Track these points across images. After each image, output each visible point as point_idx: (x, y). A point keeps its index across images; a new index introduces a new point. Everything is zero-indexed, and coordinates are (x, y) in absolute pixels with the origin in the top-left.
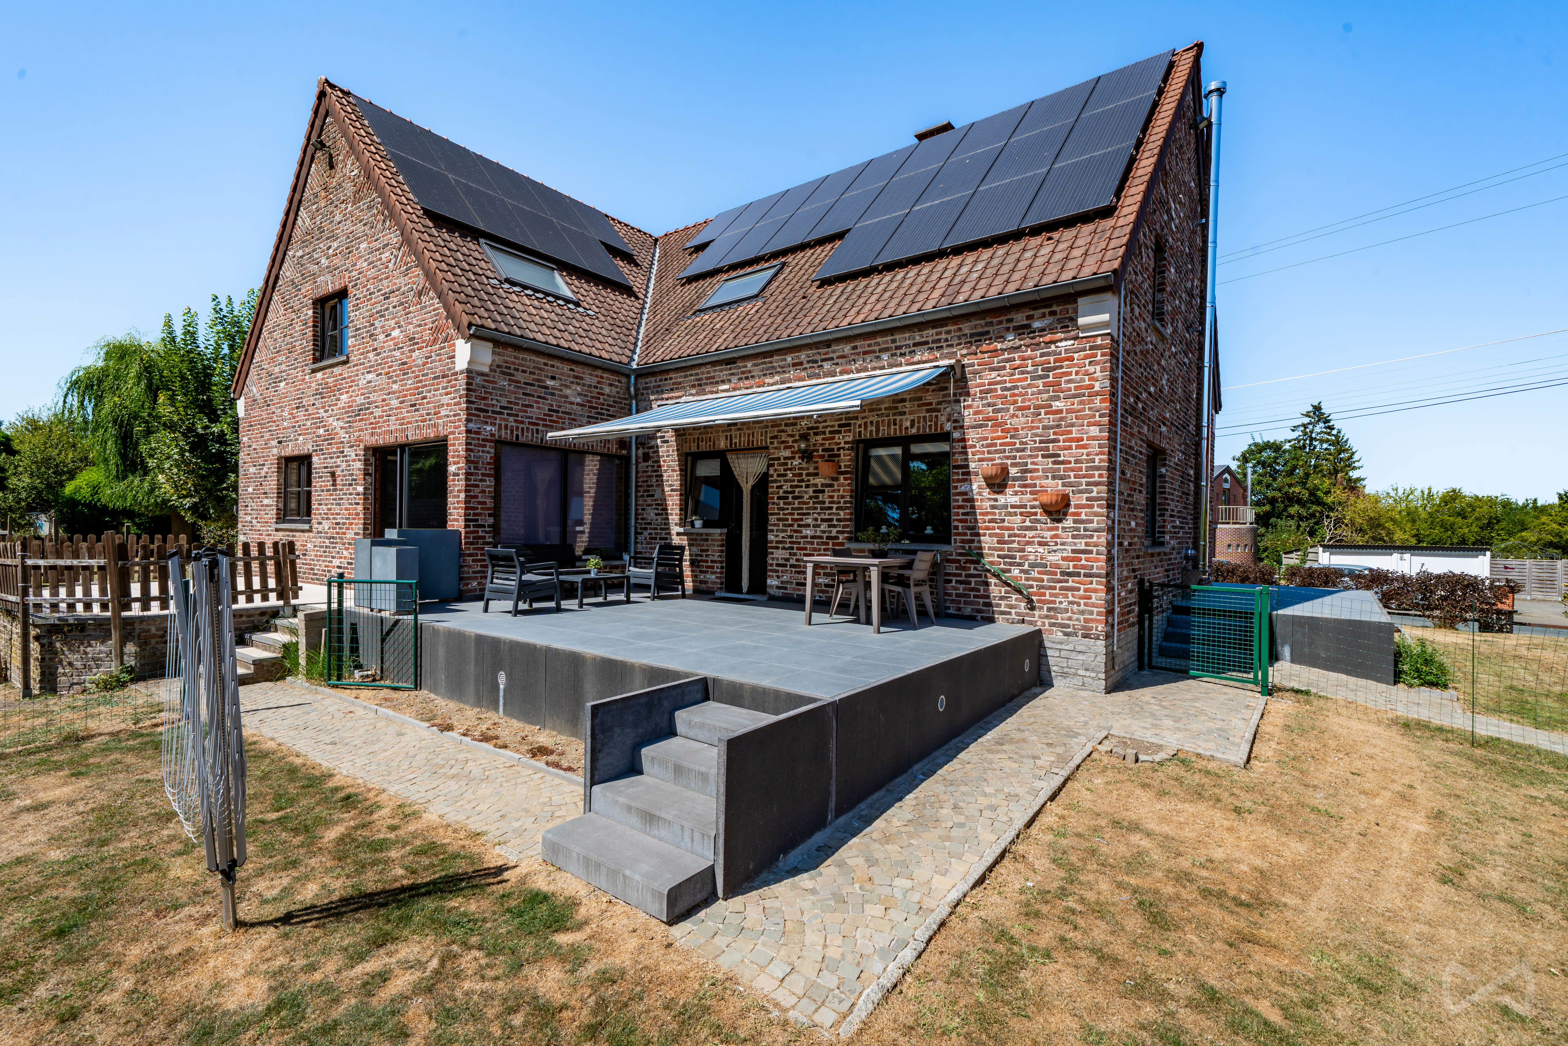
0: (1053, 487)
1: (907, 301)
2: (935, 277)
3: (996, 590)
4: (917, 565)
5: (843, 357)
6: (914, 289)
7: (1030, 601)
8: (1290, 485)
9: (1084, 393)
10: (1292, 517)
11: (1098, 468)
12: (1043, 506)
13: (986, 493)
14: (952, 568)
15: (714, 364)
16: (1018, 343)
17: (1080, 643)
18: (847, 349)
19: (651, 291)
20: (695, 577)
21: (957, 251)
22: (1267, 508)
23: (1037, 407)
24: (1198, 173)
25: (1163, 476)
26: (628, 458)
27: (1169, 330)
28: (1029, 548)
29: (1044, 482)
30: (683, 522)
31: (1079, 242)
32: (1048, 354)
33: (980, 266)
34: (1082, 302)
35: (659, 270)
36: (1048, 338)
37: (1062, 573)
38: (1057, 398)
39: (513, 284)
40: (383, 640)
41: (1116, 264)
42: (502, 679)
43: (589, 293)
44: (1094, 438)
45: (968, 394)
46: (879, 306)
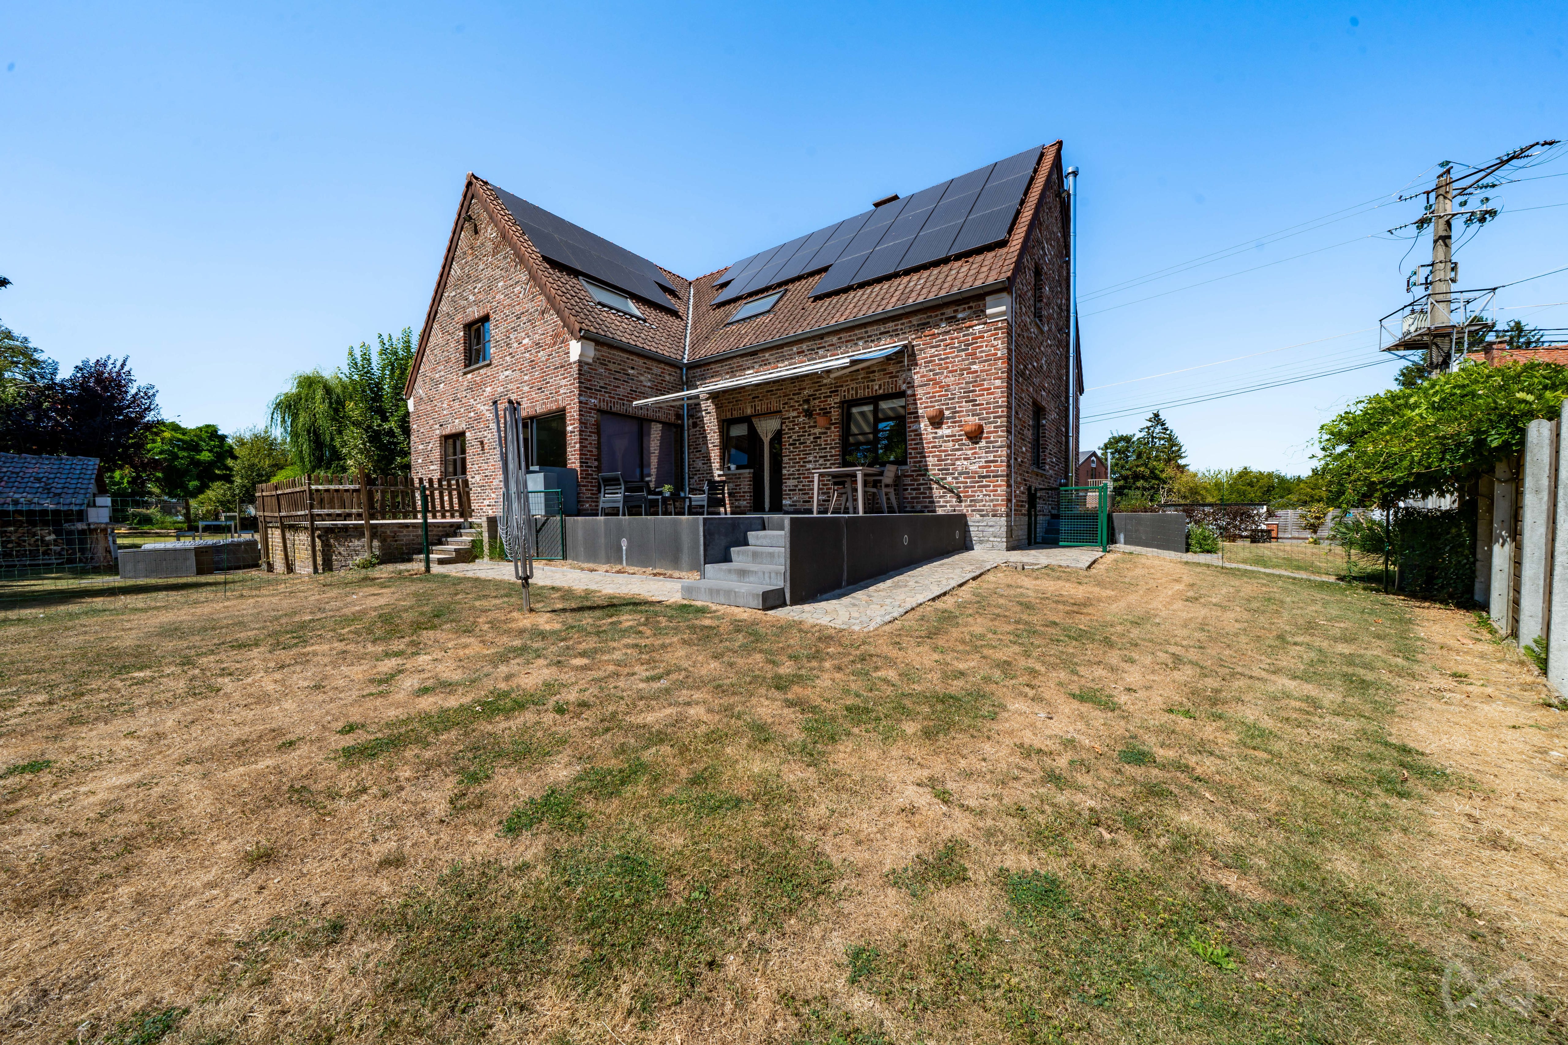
0: (972, 421)
1: (874, 306)
2: (892, 290)
3: (937, 492)
4: (886, 473)
5: (832, 345)
6: (879, 298)
7: (959, 497)
8: (1137, 466)
9: (991, 359)
10: (1138, 488)
11: (1000, 407)
12: (967, 434)
13: (930, 429)
14: (908, 481)
15: (742, 356)
16: (948, 328)
17: (991, 520)
18: (835, 339)
19: (690, 316)
20: (731, 504)
21: (907, 272)
22: (1122, 483)
23: (962, 370)
24: (1063, 227)
25: (1044, 426)
26: (682, 426)
27: (1046, 328)
28: (958, 463)
29: (967, 418)
30: (722, 468)
31: (986, 263)
32: (968, 335)
33: (922, 281)
34: (988, 299)
35: (695, 302)
36: (968, 324)
37: (979, 477)
38: (975, 363)
39: (604, 306)
40: (538, 532)
41: (1009, 274)
42: (624, 543)
43: (652, 314)
44: (998, 388)
45: (917, 365)
46: (856, 310)
